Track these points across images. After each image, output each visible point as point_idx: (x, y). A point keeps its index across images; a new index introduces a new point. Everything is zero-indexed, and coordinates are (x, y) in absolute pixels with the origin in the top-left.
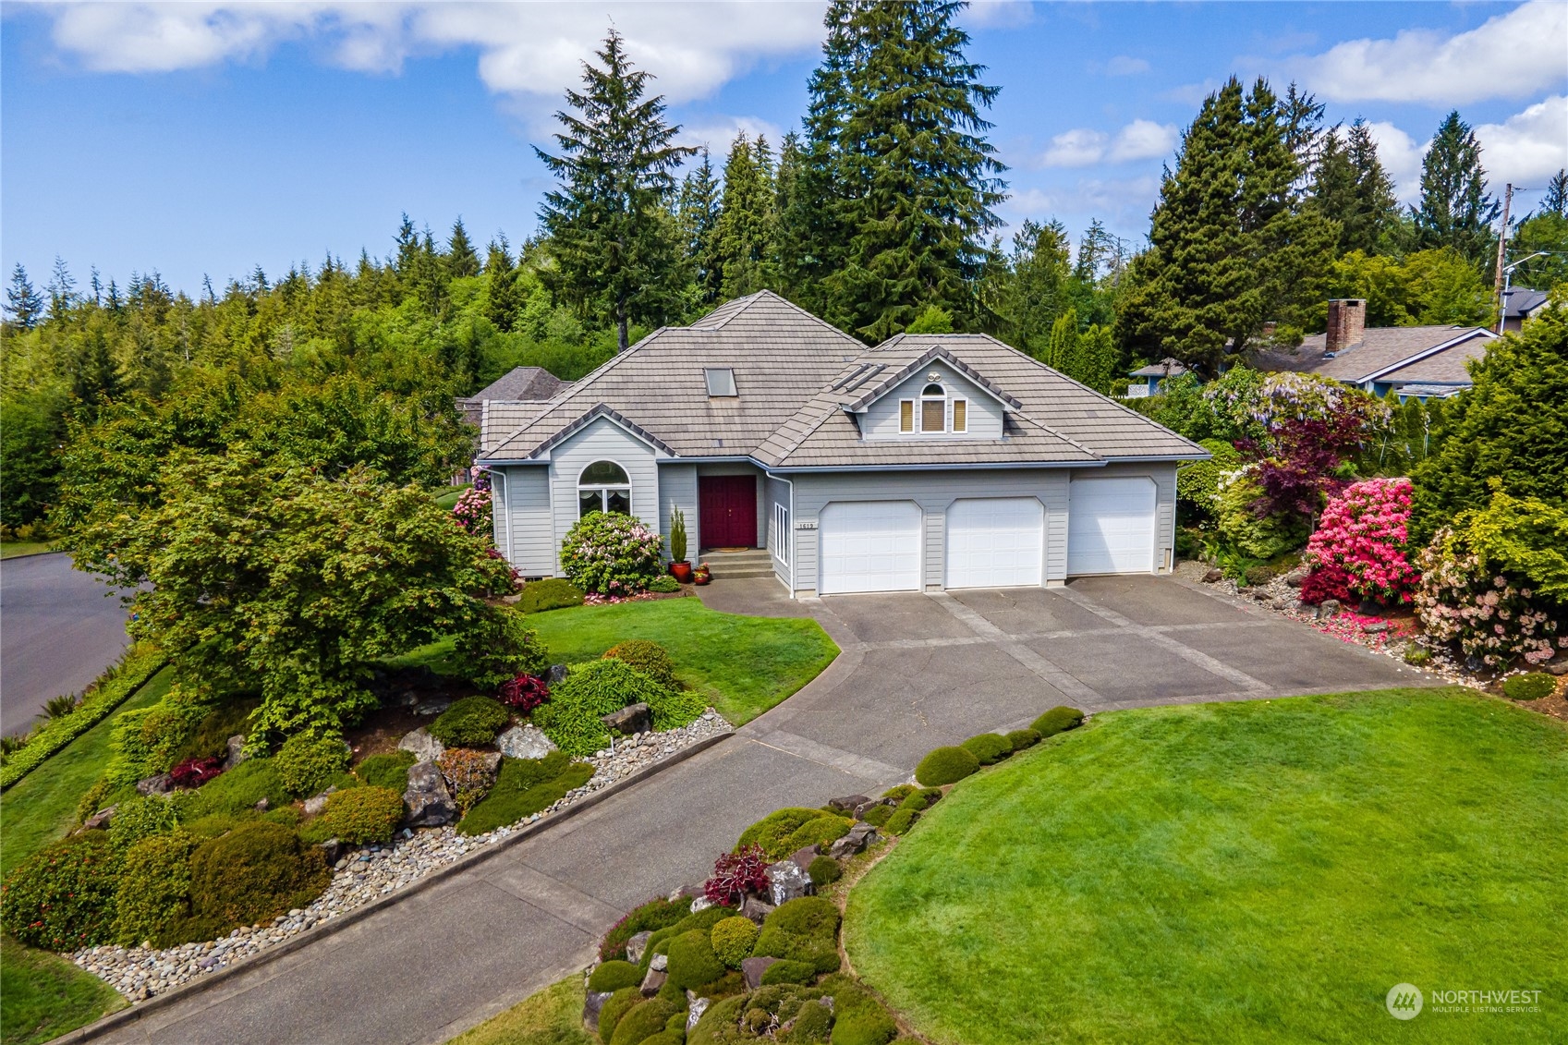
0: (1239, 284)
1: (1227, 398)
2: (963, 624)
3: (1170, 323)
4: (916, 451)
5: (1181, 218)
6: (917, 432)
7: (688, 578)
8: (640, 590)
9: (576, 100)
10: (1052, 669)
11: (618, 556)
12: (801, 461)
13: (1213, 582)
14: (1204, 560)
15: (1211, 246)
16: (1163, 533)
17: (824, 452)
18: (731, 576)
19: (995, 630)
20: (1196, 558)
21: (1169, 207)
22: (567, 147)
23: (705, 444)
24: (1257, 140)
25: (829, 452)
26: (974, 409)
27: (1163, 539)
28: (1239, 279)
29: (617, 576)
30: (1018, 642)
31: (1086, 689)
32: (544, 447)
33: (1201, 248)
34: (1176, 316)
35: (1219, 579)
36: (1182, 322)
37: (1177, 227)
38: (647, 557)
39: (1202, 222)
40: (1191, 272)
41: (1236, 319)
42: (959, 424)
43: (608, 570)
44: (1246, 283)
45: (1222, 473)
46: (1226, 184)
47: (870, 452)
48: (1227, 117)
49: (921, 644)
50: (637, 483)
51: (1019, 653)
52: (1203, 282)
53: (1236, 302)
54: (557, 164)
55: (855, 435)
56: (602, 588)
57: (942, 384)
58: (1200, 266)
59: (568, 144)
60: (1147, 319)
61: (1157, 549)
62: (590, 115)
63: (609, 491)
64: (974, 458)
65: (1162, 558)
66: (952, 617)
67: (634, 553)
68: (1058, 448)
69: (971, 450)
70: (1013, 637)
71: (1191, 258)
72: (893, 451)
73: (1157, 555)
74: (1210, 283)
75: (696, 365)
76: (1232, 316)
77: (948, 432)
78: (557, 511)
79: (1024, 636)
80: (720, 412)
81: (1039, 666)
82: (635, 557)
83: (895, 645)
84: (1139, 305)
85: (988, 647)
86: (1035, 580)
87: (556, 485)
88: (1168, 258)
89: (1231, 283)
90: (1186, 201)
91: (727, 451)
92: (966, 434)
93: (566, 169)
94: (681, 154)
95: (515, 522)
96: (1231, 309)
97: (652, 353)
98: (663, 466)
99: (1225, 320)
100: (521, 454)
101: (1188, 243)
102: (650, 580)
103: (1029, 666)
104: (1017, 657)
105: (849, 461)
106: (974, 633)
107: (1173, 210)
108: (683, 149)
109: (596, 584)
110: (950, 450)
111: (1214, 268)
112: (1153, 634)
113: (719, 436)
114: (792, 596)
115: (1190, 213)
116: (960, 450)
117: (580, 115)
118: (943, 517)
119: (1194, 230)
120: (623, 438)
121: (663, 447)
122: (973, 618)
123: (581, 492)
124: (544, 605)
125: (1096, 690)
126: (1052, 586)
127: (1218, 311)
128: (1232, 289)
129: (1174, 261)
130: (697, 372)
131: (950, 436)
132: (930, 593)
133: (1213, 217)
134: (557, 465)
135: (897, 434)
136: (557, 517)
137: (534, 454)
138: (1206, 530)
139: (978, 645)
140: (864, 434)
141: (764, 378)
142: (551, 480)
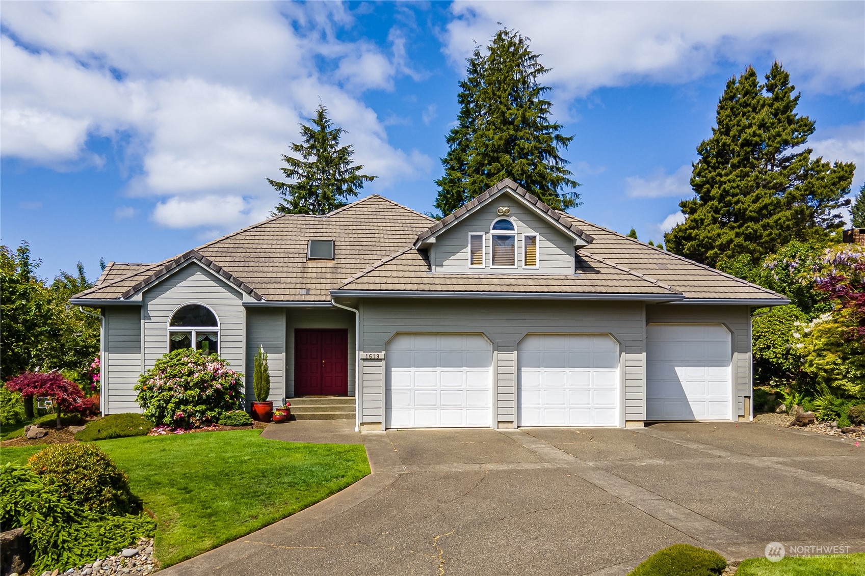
0: (770, 208)
1: (787, 266)
2: (532, 452)
3: (714, 241)
4: (485, 281)
5: (715, 168)
6: (487, 266)
7: (268, 417)
8: (208, 422)
9: (297, 148)
10: (647, 496)
11: (186, 387)
12: (365, 287)
13: (805, 425)
14: (783, 412)
15: (743, 184)
16: (741, 381)
17: (390, 280)
18: (313, 417)
19: (570, 458)
20: (773, 410)
21: (705, 160)
22: (288, 176)
23: (293, 292)
24: (776, 105)
25: (396, 280)
26: (545, 246)
27: (741, 387)
28: (771, 204)
29: (182, 407)
30: (597, 469)
31: (707, 523)
32: (136, 289)
33: (735, 185)
34: (719, 235)
35: (811, 422)
36: (724, 239)
37: (713, 174)
38: (217, 390)
39: (734, 167)
40: (729, 204)
41: (771, 234)
42: (529, 259)
43: (173, 400)
44: (777, 206)
45: (796, 324)
46: (755, 134)
47: (437, 281)
48: (747, 93)
49: (476, 467)
50: (225, 326)
51: (597, 479)
52: (740, 209)
53: (771, 221)
54: (281, 186)
55: (425, 268)
56: (167, 420)
57: (512, 219)
58: (735, 199)
59: (289, 174)
60: (694, 239)
61: (736, 396)
62: (305, 157)
63: (198, 334)
64: (545, 289)
65: (742, 406)
66: (520, 446)
67: (202, 385)
68: (632, 283)
69: (543, 282)
70: (591, 464)
71: (726, 193)
72: (461, 281)
73: (736, 403)
74: (746, 209)
75: (302, 238)
76: (767, 232)
77: (519, 266)
78: (147, 350)
79: (603, 463)
80: (315, 270)
81: (628, 493)
82: (204, 389)
83: (443, 468)
84: (686, 229)
85: (559, 472)
86: (613, 420)
87: (148, 326)
88: (706, 198)
89: (765, 207)
90: (719, 154)
91: (313, 298)
92: (539, 268)
93: (288, 189)
94: (364, 179)
95: (111, 362)
96: (765, 227)
97: (267, 230)
98: (251, 311)
99: (761, 236)
100: (115, 296)
101: (722, 183)
102: (220, 414)
103: (613, 491)
104: (596, 482)
105: (415, 287)
106: (542, 459)
107: (708, 163)
108: (365, 176)
109: (161, 416)
110: (520, 282)
111: (748, 199)
112: (769, 464)
113: (308, 286)
114: (357, 430)
115: (723, 164)
116: (530, 282)
117: (299, 157)
118: (515, 352)
119: (727, 175)
120: (213, 283)
121: (250, 292)
122: (544, 448)
123: (172, 334)
124: (104, 434)
125: (724, 523)
126: (631, 426)
127: (755, 228)
128: (765, 212)
129: (713, 198)
130: (302, 242)
131: (520, 271)
132: (503, 428)
133: (745, 162)
134: (150, 307)
135: (467, 268)
136: (147, 356)
137: (127, 295)
138: (777, 386)
139: (546, 471)
140: (433, 267)
141: (361, 248)
142: (143, 321)
